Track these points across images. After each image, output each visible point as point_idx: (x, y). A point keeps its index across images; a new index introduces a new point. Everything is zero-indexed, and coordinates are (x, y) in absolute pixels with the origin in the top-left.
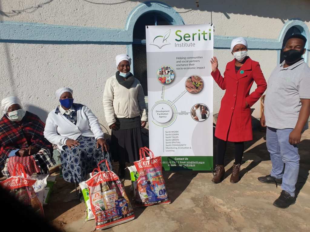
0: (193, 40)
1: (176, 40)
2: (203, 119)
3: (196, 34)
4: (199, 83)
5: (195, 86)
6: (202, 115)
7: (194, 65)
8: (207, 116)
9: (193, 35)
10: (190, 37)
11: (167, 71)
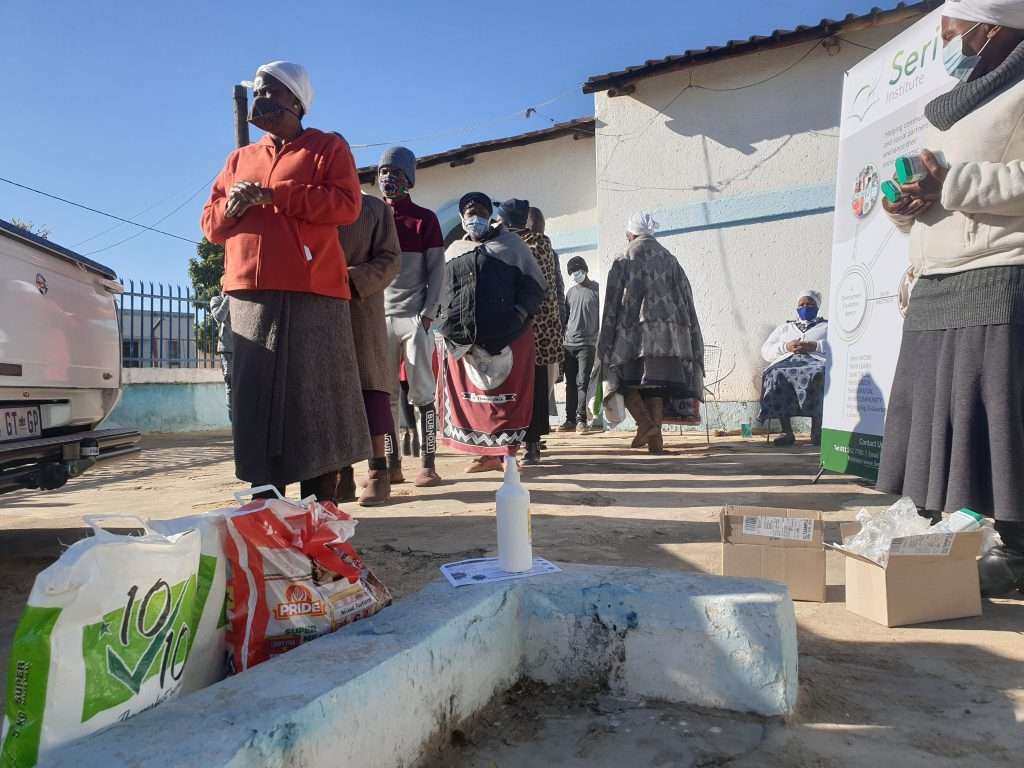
1: (891, 82)
9: (925, 49)
10: (916, 59)
11: (867, 179)
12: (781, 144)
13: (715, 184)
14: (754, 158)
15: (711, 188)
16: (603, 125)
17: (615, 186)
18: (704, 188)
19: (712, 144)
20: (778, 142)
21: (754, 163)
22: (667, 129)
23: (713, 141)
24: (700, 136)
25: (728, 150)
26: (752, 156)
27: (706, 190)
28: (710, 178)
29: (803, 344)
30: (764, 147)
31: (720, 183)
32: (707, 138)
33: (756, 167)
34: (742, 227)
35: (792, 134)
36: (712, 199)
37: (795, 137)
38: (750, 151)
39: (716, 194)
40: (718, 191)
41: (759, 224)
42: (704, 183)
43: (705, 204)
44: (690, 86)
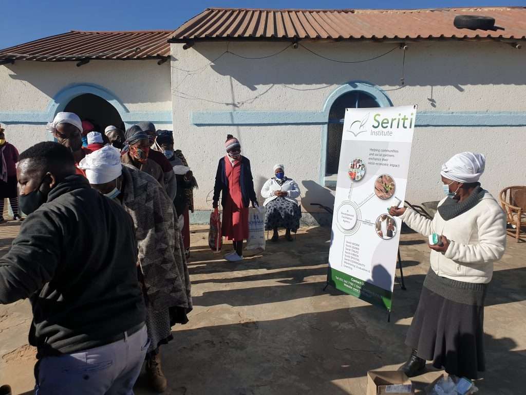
0: (391, 127)
1: (373, 126)
2: (388, 236)
3: (395, 119)
4: (390, 186)
5: (385, 190)
6: (388, 231)
7: (387, 160)
8: (394, 234)
9: (393, 120)
10: (388, 123)
11: (358, 165)
12: (268, 88)
13: (236, 103)
14: (255, 93)
15: (234, 105)
16: (175, 60)
17: (182, 95)
18: (231, 104)
19: (235, 82)
20: (267, 87)
21: (256, 95)
22: (212, 69)
23: (236, 81)
24: (229, 76)
25: (243, 86)
26: (255, 92)
27: (231, 106)
28: (233, 100)
29: (282, 193)
30: (261, 88)
31: (239, 103)
32: (232, 78)
33: (256, 97)
34: (249, 127)
35: (274, 83)
36: (235, 111)
37: (275, 85)
38: (254, 89)
39: (236, 108)
40: (237, 107)
41: (257, 127)
42: (230, 101)
43: (231, 113)
44: (227, 52)
